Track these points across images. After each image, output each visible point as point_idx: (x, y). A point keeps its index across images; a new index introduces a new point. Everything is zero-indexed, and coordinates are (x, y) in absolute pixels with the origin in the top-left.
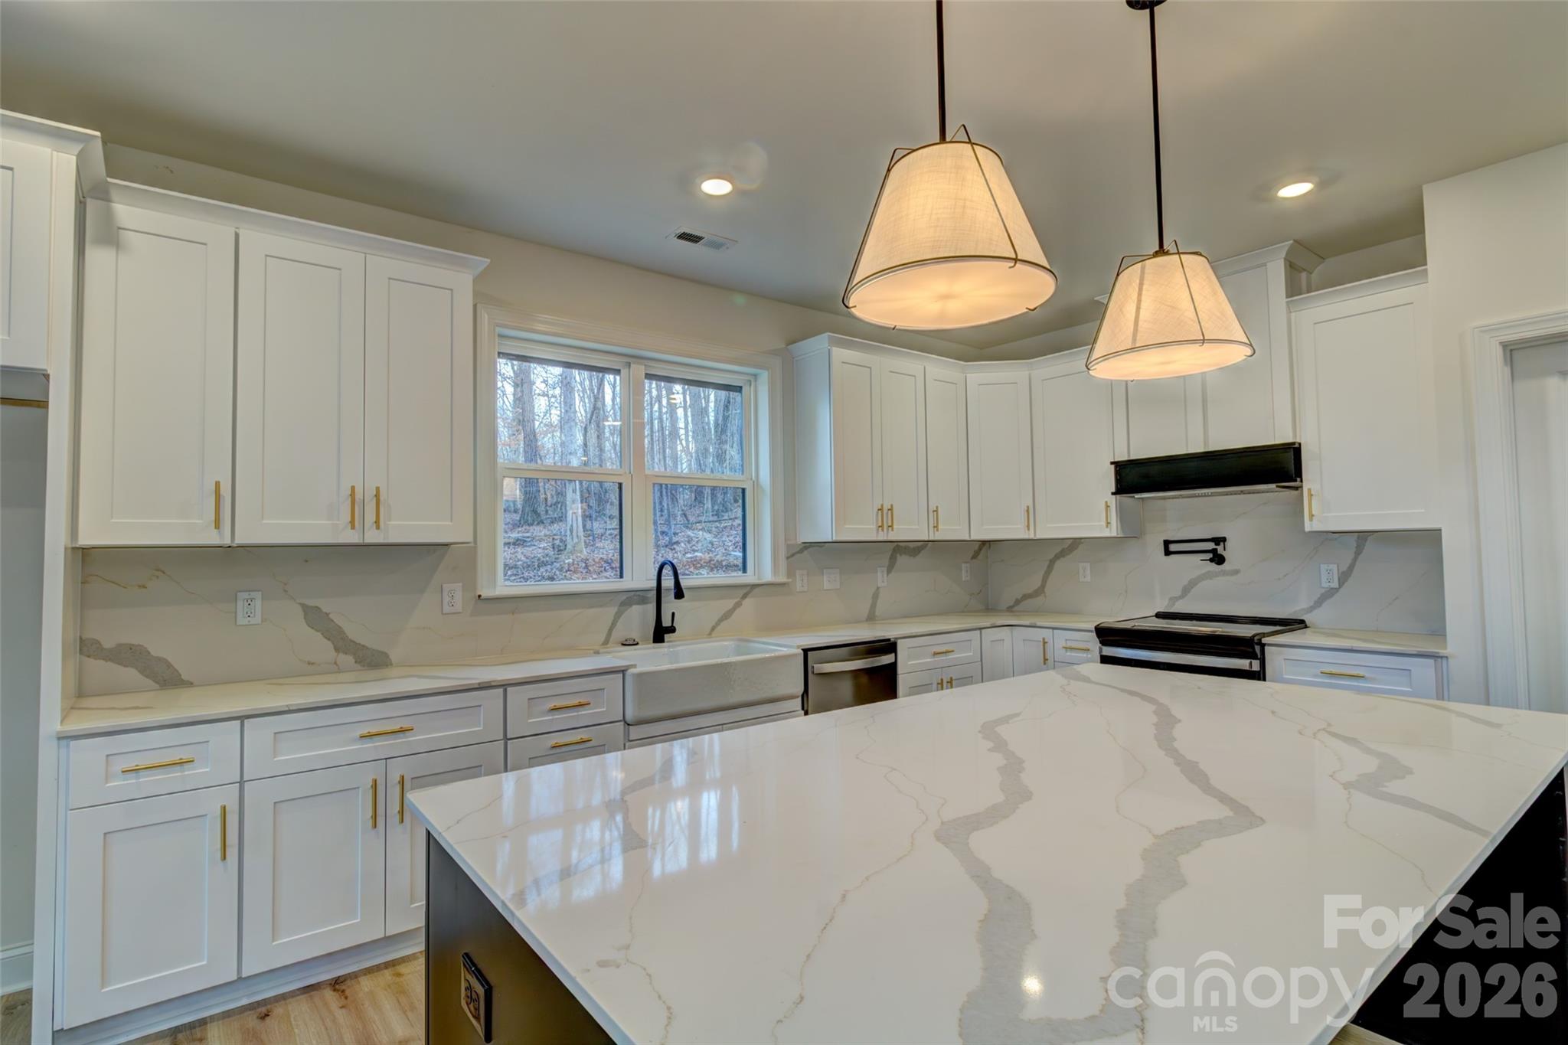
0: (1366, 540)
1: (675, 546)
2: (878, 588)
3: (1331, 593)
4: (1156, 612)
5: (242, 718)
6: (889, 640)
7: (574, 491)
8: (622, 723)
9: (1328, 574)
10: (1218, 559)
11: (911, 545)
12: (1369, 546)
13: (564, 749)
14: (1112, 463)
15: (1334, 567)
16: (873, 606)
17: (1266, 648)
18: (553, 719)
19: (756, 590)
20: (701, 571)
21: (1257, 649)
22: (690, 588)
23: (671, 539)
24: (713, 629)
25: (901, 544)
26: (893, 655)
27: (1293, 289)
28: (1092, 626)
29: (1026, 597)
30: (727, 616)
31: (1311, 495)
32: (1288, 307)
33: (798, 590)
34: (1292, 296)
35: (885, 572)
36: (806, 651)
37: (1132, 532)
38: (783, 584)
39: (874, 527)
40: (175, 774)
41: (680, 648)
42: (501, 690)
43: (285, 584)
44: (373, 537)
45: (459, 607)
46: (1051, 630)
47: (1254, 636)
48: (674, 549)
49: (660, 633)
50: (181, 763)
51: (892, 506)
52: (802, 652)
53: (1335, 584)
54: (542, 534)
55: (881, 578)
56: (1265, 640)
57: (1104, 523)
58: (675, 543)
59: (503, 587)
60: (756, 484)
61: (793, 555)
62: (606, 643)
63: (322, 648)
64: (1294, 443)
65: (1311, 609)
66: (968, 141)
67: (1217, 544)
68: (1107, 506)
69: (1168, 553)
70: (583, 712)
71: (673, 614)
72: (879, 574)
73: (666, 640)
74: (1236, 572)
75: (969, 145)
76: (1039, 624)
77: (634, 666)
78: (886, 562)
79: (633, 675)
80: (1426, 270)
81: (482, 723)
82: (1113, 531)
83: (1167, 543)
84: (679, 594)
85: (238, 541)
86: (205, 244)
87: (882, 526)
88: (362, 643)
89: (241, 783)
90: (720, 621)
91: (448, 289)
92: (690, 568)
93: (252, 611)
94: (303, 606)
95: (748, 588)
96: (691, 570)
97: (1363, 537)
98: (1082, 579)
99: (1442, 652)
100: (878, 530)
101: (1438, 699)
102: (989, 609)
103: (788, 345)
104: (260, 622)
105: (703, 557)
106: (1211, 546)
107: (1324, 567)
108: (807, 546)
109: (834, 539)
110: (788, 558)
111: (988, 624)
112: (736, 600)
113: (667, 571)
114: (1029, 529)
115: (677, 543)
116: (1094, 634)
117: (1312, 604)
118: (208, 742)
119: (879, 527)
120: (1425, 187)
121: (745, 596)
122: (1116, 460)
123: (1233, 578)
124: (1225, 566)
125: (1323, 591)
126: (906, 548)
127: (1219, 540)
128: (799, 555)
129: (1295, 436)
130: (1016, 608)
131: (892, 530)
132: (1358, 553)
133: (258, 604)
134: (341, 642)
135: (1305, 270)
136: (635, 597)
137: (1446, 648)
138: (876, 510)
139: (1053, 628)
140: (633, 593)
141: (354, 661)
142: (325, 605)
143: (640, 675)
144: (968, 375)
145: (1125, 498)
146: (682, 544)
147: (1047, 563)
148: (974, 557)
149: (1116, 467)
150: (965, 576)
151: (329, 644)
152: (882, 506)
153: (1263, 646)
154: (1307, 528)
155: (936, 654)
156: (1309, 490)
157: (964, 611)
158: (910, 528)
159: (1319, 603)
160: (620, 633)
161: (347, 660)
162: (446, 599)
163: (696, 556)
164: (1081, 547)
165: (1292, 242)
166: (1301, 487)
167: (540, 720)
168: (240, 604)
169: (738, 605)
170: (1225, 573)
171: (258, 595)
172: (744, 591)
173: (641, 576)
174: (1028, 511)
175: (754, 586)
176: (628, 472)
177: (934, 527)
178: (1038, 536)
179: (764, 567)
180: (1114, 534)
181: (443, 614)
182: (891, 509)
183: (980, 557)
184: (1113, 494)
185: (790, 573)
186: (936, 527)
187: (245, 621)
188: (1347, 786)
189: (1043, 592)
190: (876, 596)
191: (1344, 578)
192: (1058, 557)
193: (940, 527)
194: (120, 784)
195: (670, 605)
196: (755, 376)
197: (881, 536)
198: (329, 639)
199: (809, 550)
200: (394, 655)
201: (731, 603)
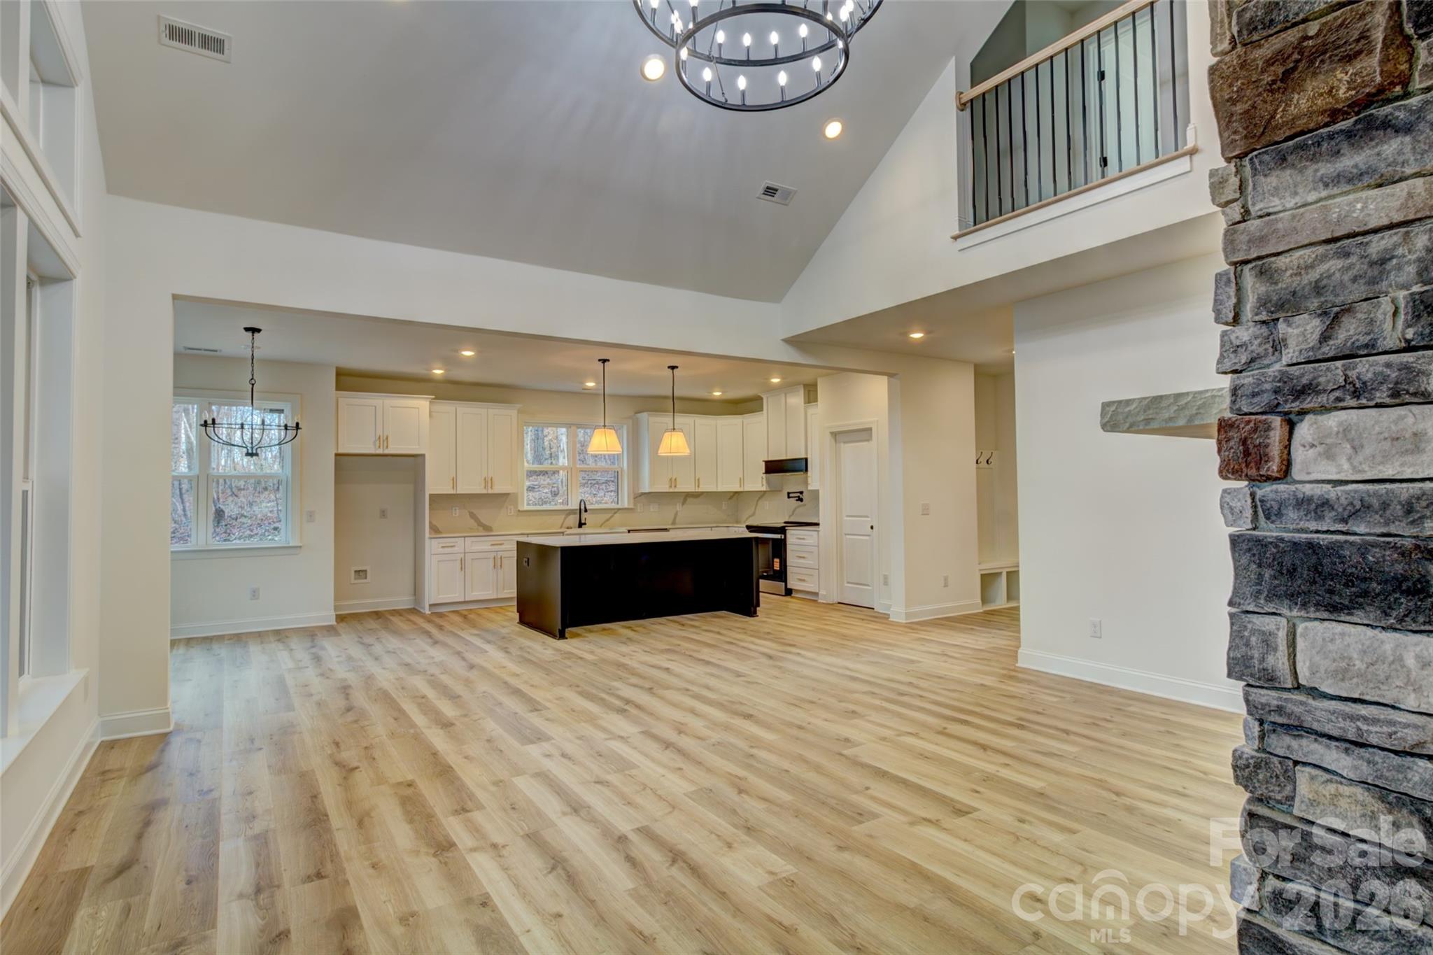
2: (678, 511)
7: (564, 458)
10: (801, 500)
14: (763, 461)
16: (676, 518)
19: (620, 511)
22: (590, 510)
23: (583, 492)
24: (602, 524)
30: (608, 520)
31: (809, 477)
35: (681, 505)
36: (629, 531)
37: (774, 489)
38: (631, 509)
39: (668, 486)
40: (451, 548)
43: (466, 505)
44: (490, 491)
45: (512, 513)
48: (585, 496)
49: (581, 525)
50: (453, 546)
51: (674, 478)
52: (627, 531)
54: (546, 483)
55: (679, 507)
57: (761, 485)
59: (526, 508)
60: (622, 469)
62: (561, 527)
63: (472, 523)
64: (806, 457)
68: (763, 479)
69: (789, 497)
71: (585, 519)
72: (678, 507)
73: (583, 527)
74: (805, 505)
78: (680, 501)
80: (818, 404)
82: (769, 488)
83: (789, 493)
84: (586, 511)
85: (459, 492)
87: (672, 486)
88: (485, 523)
89: (466, 552)
90: (605, 522)
93: (457, 512)
94: (469, 513)
96: (591, 503)
99: (819, 529)
100: (669, 488)
103: (636, 413)
104: (458, 515)
106: (799, 495)
108: (641, 494)
109: (651, 491)
110: (635, 498)
112: (612, 514)
113: (582, 503)
114: (742, 487)
115: (586, 494)
116: (746, 529)
119: (670, 486)
121: (615, 513)
122: (765, 460)
123: (804, 507)
127: (801, 493)
128: (637, 497)
129: (806, 454)
134: (480, 524)
136: (571, 512)
142: (476, 512)
145: (768, 475)
147: (756, 502)
149: (765, 463)
150: (724, 507)
152: (671, 480)
154: (809, 489)
156: (809, 475)
158: (686, 487)
160: (566, 524)
161: (481, 528)
162: (509, 511)
165: (802, 385)
166: (807, 474)
168: (453, 511)
169: (612, 516)
170: (802, 505)
171: (458, 508)
172: (615, 511)
173: (574, 505)
174: (740, 480)
175: (619, 509)
177: (699, 486)
179: (625, 502)
180: (765, 489)
181: (507, 515)
183: (733, 499)
184: (765, 473)
185: (635, 505)
187: (455, 516)
189: (757, 514)
190: (676, 514)
192: (760, 498)
193: (702, 486)
194: (441, 550)
195: (584, 515)
196: (623, 424)
197: (673, 490)
198: (477, 523)
199: (644, 496)
200: (494, 528)
201: (610, 515)
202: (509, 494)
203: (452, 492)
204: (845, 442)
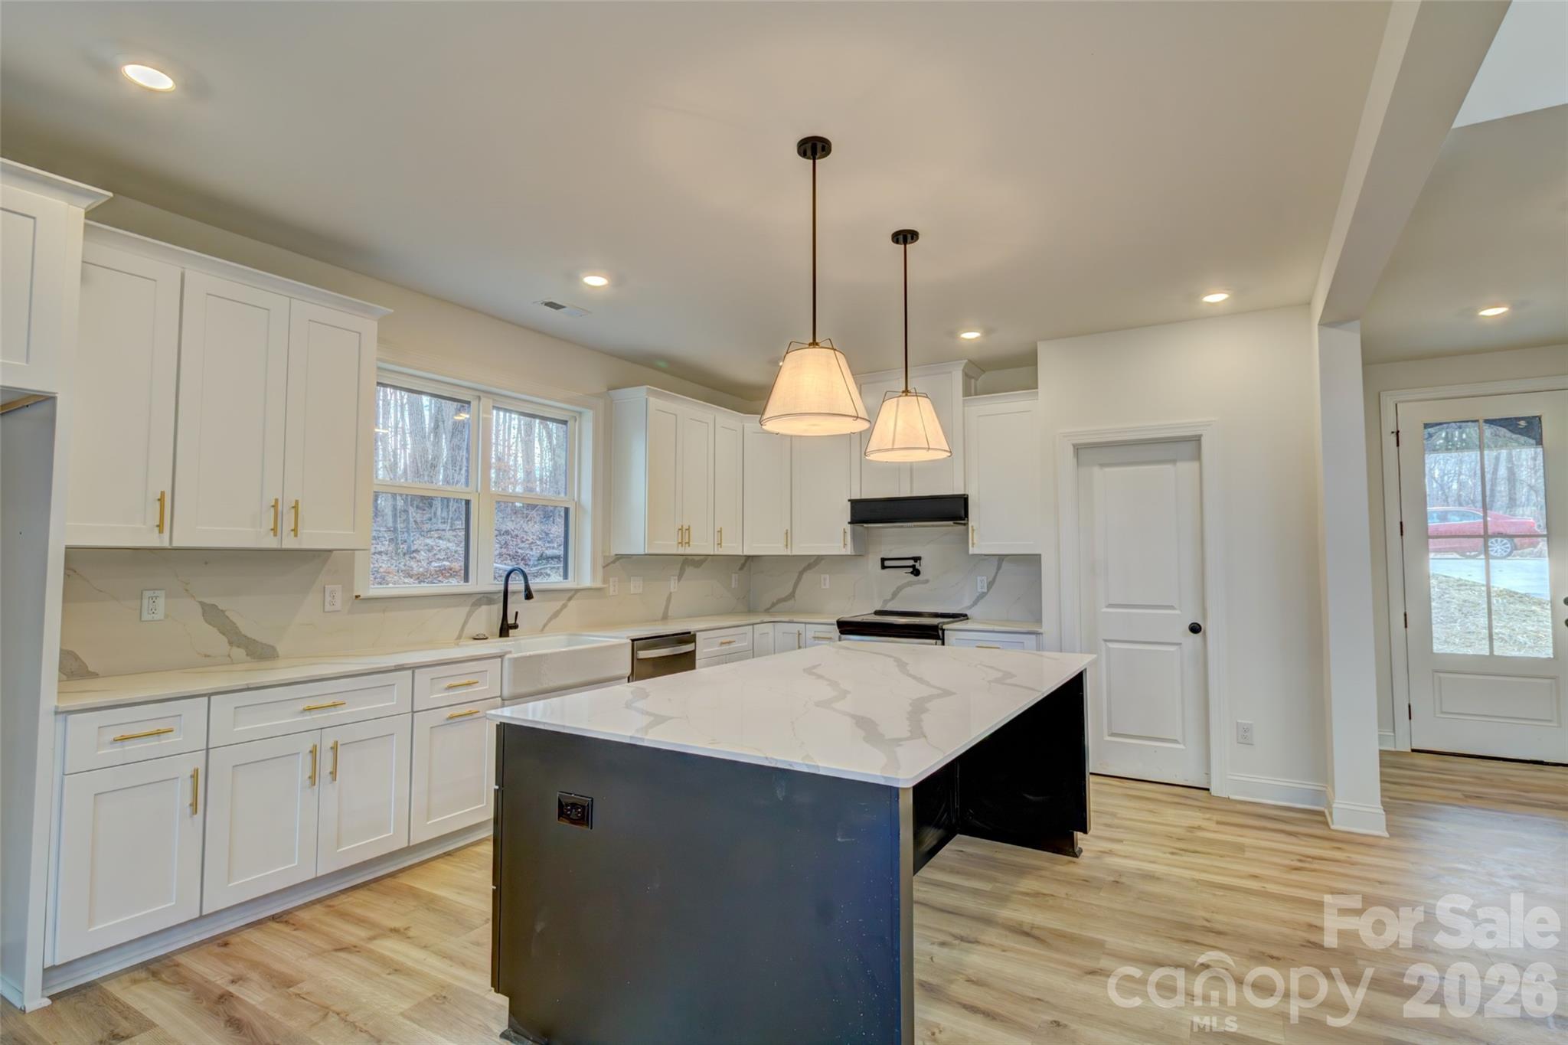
0: (1003, 560)
1: (415, 555)
2: (671, 593)
3: (983, 595)
4: (874, 610)
5: (209, 695)
6: (689, 633)
8: (500, 699)
9: (981, 582)
10: (916, 572)
11: (696, 558)
12: (1005, 565)
13: (457, 720)
14: (849, 500)
15: (985, 578)
16: (667, 608)
17: (946, 632)
18: (448, 696)
19: (579, 594)
20: (450, 580)
21: (940, 632)
23: (409, 547)
24: (545, 626)
25: (690, 557)
26: (694, 644)
27: (967, 392)
28: (834, 621)
29: (780, 601)
30: (556, 614)
31: (973, 530)
32: (964, 404)
33: (611, 594)
34: (966, 396)
35: (677, 581)
36: (633, 640)
37: (860, 554)
38: (598, 589)
39: (676, 543)
40: (153, 742)
41: (522, 641)
42: (410, 672)
43: (187, 584)
44: (289, 543)
45: (339, 606)
46: (803, 625)
47: (939, 624)
48: (415, 558)
49: (505, 629)
50: (159, 733)
51: (689, 527)
52: (630, 641)
53: (986, 590)
55: (673, 585)
56: (945, 627)
57: (842, 545)
58: (414, 551)
60: (577, 504)
61: (607, 565)
62: (459, 637)
63: (218, 642)
64: (964, 495)
65: (970, 607)
66: (831, 347)
67: (916, 561)
68: (845, 532)
69: (884, 567)
70: (470, 690)
71: (517, 613)
72: (672, 582)
73: (510, 635)
74: (927, 581)
75: (832, 351)
76: (795, 620)
77: (510, 652)
78: (677, 572)
79: (510, 659)
80: (1037, 392)
81: (395, 699)
82: (848, 550)
83: (883, 560)
85: (176, 544)
86: (155, 281)
87: (681, 543)
88: (253, 638)
89: (208, 749)
90: (551, 619)
91: (356, 332)
92: (438, 577)
93: (156, 607)
94: (202, 604)
95: (573, 592)
96: (440, 579)
97: (1001, 558)
98: (823, 587)
99: (1040, 631)
100: (678, 546)
101: (1037, 650)
102: (751, 610)
103: (609, 389)
104: (162, 618)
105: (452, 566)
106: (911, 563)
107: (979, 578)
108: (619, 557)
109: (646, 552)
110: (604, 567)
111: (758, 621)
112: (563, 602)
114: (787, 548)
115: (416, 551)
116: (836, 627)
117: (972, 602)
118: (180, 715)
119: (679, 543)
120: (1038, 343)
121: (570, 599)
122: (853, 498)
123: (923, 586)
124: (919, 578)
125: (978, 594)
126: (693, 560)
127: (917, 559)
128: (612, 565)
129: (965, 491)
130: (772, 610)
131: (689, 546)
132: (999, 568)
133: (161, 602)
134: (235, 637)
135: (973, 378)
136: (485, 598)
137: (1041, 627)
138: (677, 530)
139: (806, 623)
140: (482, 595)
141: (245, 653)
142: (222, 603)
143: (516, 659)
144: (746, 425)
145: (858, 527)
146: (423, 553)
147: (797, 574)
148: (741, 569)
149: (852, 504)
151: (224, 639)
152: (682, 526)
153: (943, 630)
154: (971, 552)
155: (722, 644)
156: (972, 527)
157: (731, 612)
158: (701, 545)
159: (975, 603)
160: (471, 630)
161: (239, 653)
162: (328, 599)
163: (444, 565)
164: (823, 562)
165: (966, 361)
166: (968, 523)
167: (440, 697)
168: (145, 602)
169: (564, 606)
170: (919, 582)
171: (161, 594)
172: (570, 594)
174: (787, 533)
175: (577, 591)
176: (475, 490)
177: (718, 544)
178: (794, 553)
179: (583, 574)
180: (849, 553)
181: (324, 611)
182: (688, 529)
183: (745, 569)
184: (849, 523)
185: (605, 581)
186: (720, 544)
187: (150, 617)
188: (989, 682)
189: (794, 596)
190: (668, 599)
191: (990, 585)
192: (805, 569)
193: (723, 544)
194: (106, 752)
196: (580, 413)
197: (681, 551)
198: (224, 634)
199: (621, 561)
200: (281, 649)
201: (559, 604)
202: (330, 551)
203: (153, 540)
204: (1102, 465)
